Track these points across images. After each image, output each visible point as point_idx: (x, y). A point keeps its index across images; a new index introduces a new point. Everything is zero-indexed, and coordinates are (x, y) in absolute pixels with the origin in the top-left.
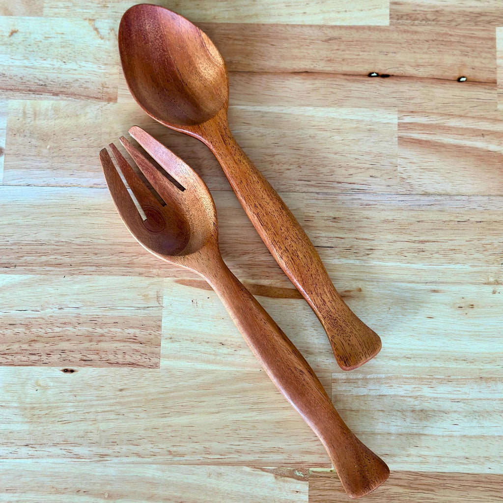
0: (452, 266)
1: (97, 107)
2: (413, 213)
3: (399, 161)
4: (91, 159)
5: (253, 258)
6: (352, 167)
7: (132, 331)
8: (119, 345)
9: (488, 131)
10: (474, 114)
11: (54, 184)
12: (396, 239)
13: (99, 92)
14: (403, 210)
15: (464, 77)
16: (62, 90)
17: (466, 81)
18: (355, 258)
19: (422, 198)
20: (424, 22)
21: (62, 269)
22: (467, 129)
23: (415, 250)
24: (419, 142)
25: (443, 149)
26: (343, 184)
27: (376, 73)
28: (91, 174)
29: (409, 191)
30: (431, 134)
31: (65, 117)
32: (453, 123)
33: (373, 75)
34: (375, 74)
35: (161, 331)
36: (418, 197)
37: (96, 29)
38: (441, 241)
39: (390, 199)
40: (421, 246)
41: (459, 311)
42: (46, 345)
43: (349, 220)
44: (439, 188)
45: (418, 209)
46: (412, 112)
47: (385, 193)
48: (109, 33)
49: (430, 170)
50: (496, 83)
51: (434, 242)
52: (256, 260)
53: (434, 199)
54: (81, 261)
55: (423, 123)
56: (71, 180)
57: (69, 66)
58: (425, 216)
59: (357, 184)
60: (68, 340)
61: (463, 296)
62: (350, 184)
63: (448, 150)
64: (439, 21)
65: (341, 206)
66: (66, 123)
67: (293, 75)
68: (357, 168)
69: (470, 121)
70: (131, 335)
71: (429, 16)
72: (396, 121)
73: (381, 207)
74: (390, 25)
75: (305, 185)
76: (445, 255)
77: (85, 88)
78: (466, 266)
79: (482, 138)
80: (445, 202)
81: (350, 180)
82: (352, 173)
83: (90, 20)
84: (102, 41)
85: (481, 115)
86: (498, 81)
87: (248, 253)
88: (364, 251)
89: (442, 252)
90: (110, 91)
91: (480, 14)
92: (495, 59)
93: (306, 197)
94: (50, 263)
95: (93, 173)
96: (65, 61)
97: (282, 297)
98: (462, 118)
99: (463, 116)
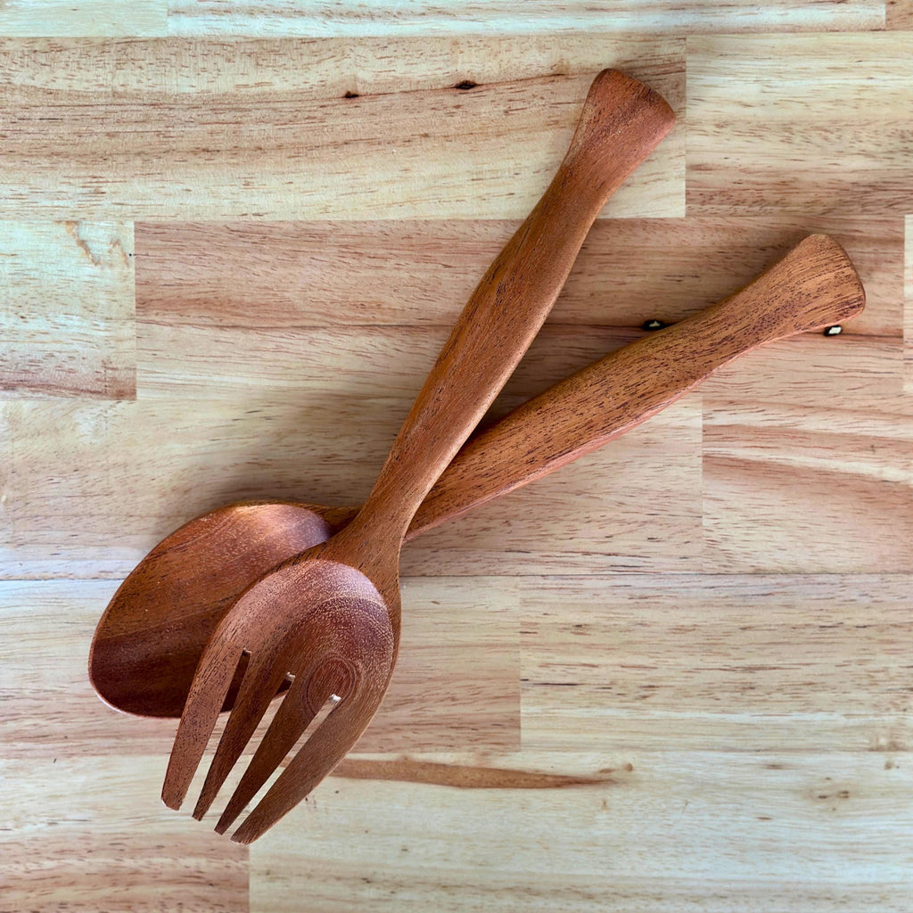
0: (807, 716)
1: (96, 411)
2: (734, 612)
3: (707, 506)
4: (90, 520)
5: (420, 709)
6: (611, 521)
7: (191, 862)
8: (169, 890)
9: (881, 439)
10: (855, 405)
11: (20, 575)
12: (700, 664)
13: (98, 380)
14: (712, 606)
15: (836, 326)
16: (23, 376)
17: (841, 333)
18: (619, 704)
19: (751, 581)
20: (756, 208)
21: (51, 746)
22: (843, 436)
23: (736, 687)
24: (746, 466)
25: (793, 479)
26: (594, 556)
27: (658, 322)
28: (92, 551)
29: (725, 566)
30: (769, 448)
31: (33, 435)
32: (813, 423)
33: (652, 325)
34: (656, 324)
35: (248, 860)
36: (741, 580)
37: (82, 243)
38: (788, 666)
39: (687, 585)
40: (749, 677)
41: (822, 805)
42: (30, 894)
43: (607, 629)
44: (784, 560)
45: (742, 604)
46: (731, 402)
47: (678, 572)
48: (110, 252)
49: (766, 524)
50: (901, 337)
51: (774, 668)
52: (428, 713)
53: (773, 581)
54: (84, 729)
55: (754, 424)
56: (54, 565)
57: (33, 325)
58: (758, 617)
59: (624, 555)
60: (72, 884)
61: (829, 775)
62: (609, 555)
63: (804, 480)
64: (788, 205)
65: (592, 601)
66: (36, 447)
68: (622, 522)
69: (850, 419)
70: (192, 869)
71: (765, 194)
72: (699, 423)
73: (671, 602)
74: (687, 215)
75: (518, 560)
76: (795, 696)
77: (71, 371)
78: (835, 716)
79: (870, 454)
80: (795, 588)
81: (606, 548)
82: (611, 533)
83: (68, 223)
84: (97, 270)
85: (870, 406)
86: (907, 332)
87: (412, 701)
88: (640, 690)
89: (789, 690)
90: (122, 375)
91: (874, 187)
92: (902, 285)
93: (521, 585)
94: (26, 734)
95: (97, 549)
96: (23, 314)
97: (479, 787)
98: (831, 413)
99: (834, 409)
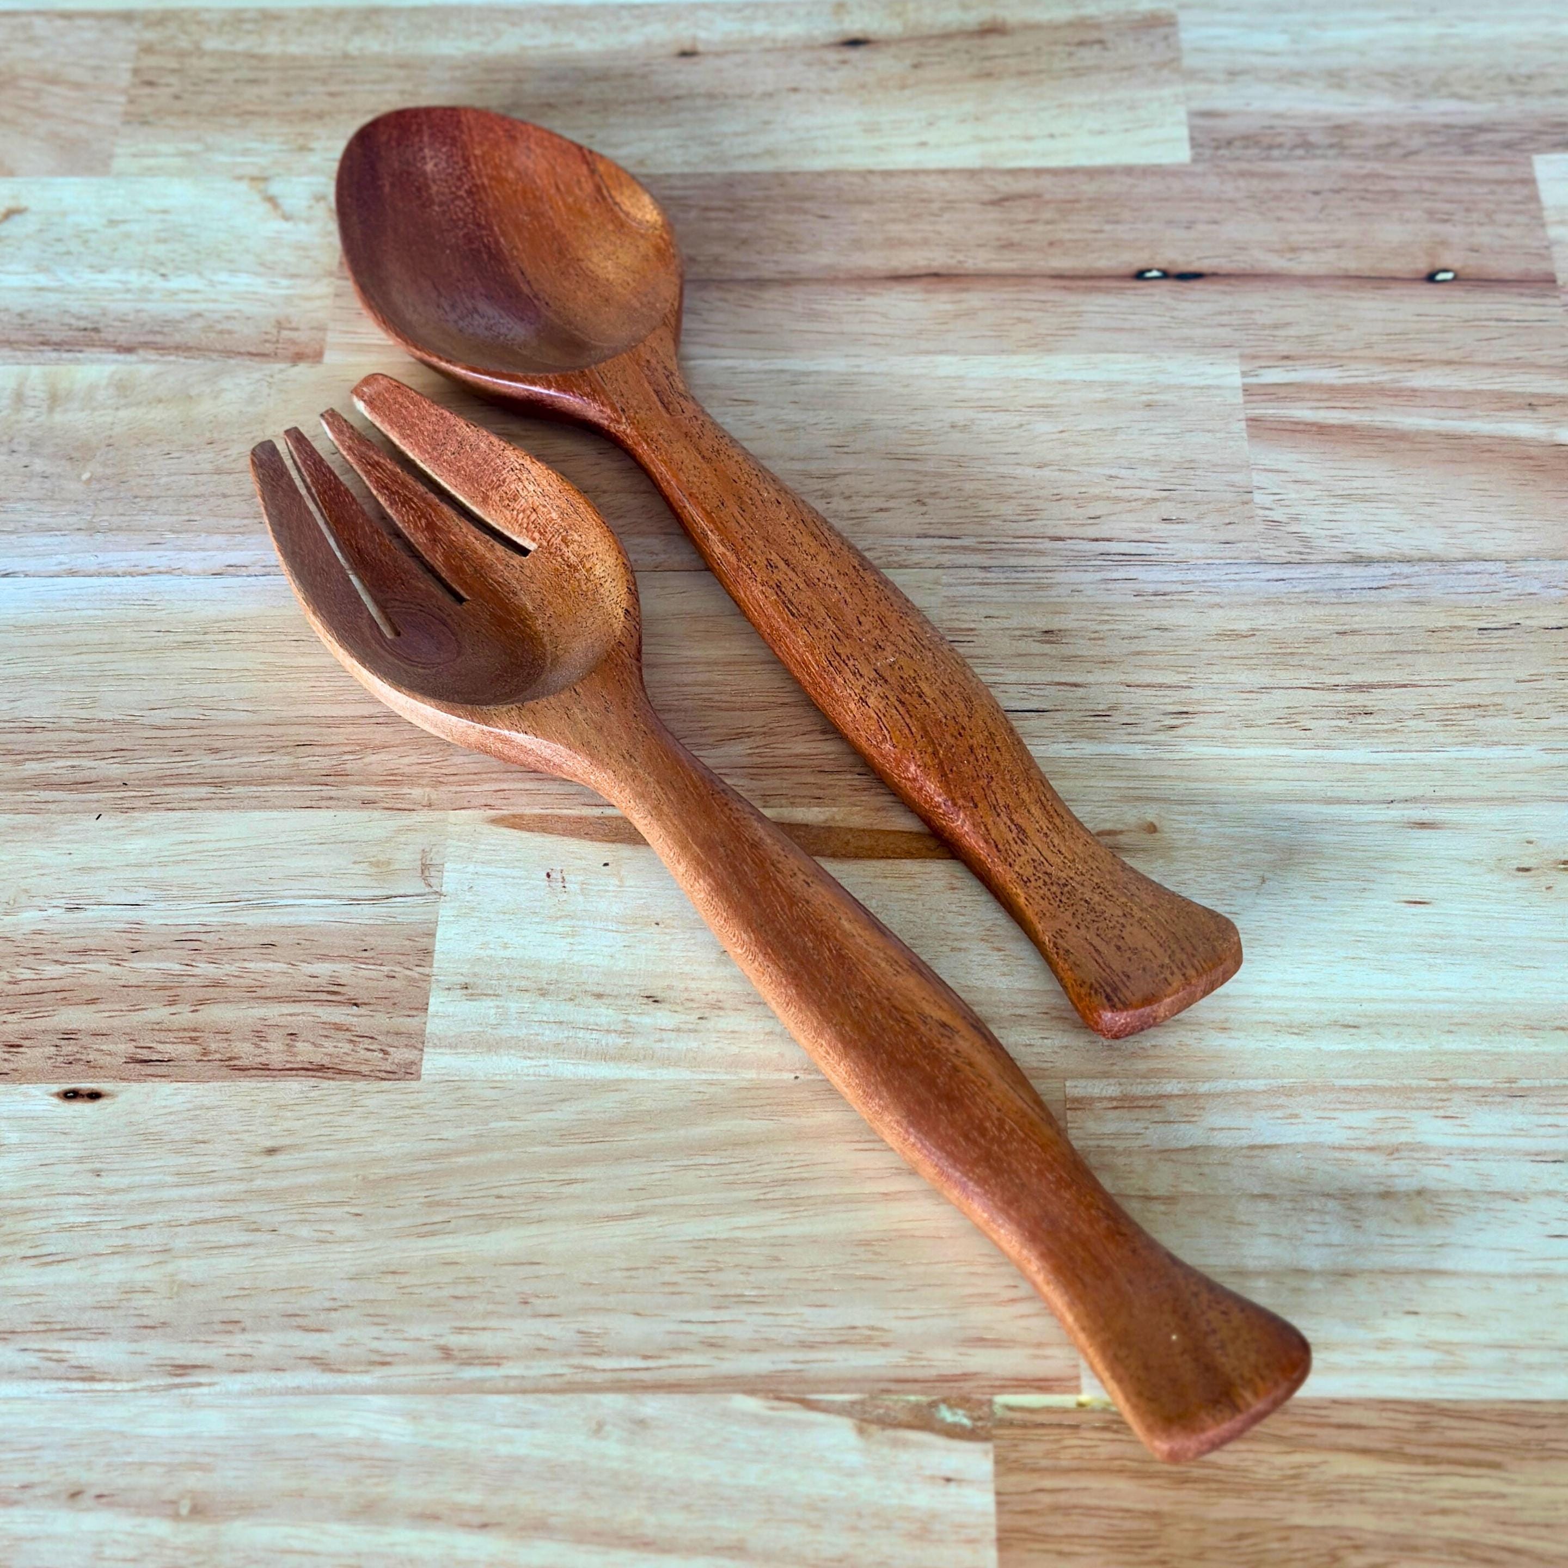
0: (1477, 752)
1: (257, 375)
2: (1320, 612)
3: (1258, 478)
4: (223, 502)
5: (765, 746)
6: (1097, 498)
7: (324, 969)
8: (273, 1012)
9: (1548, 395)
10: (1492, 358)
11: (93, 568)
12: (1267, 681)
13: (266, 341)
14: (1283, 603)
15: (1445, 271)
16: (150, 338)
17: (1455, 279)
18: (1126, 738)
19: (1347, 571)
20: (1300, 152)
21: (95, 796)
22: (1479, 393)
23: (1338, 712)
24: (1322, 430)
25: (1403, 445)
26: (1069, 541)
27: (1159, 270)
28: (219, 539)
29: (1301, 553)
30: (1357, 408)
31: (150, 403)
32: (1422, 379)
33: (1149, 275)
34: (1155, 273)
35: (431, 966)
36: (1332, 569)
37: (272, 200)
38: (1428, 683)
39: (1237, 577)
40: (1359, 699)
41: (1524, 881)
42: (10, 1018)
43: (1096, 635)
44: (1404, 544)
45: (1336, 600)
46: (1287, 358)
47: (1217, 561)
48: (310, 207)
49: (1365, 499)
50: (1554, 281)
51: (1405, 686)
52: (780, 752)
53: (1386, 572)
54: (160, 773)
55: (1325, 382)
56: (151, 558)
57: (175, 283)
58: (1360, 618)
59: (1120, 540)
60: (92, 1001)
61: (1533, 837)
62: (1096, 540)
63: (1420, 446)
64: (1345, 148)
65: (1069, 600)
66: (150, 417)
67: (893, 284)
68: (1117, 499)
69: (1483, 373)
70: (322, 981)
71: (1312, 138)
72: (1238, 381)
73: (1208, 598)
74: (1195, 160)
75: (939, 547)
76: (1446, 723)
77: (221, 332)
78: (1529, 751)
79: (1529, 413)
80: (1427, 579)
81: (1092, 532)
82: (1098, 513)
83: (253, 179)
84: (287, 226)
85: (1518, 358)
86: (1561, 278)
87: (749, 735)
88: (1162, 718)
89: (1437, 715)
90: (302, 336)
91: (1480, 129)
92: (1543, 226)
93: (945, 579)
94: (56, 779)
95: (227, 537)
96: (163, 271)
97: (870, 857)
98: (1453, 367)
99: (1460, 363)
